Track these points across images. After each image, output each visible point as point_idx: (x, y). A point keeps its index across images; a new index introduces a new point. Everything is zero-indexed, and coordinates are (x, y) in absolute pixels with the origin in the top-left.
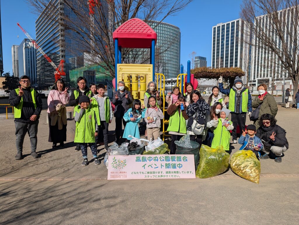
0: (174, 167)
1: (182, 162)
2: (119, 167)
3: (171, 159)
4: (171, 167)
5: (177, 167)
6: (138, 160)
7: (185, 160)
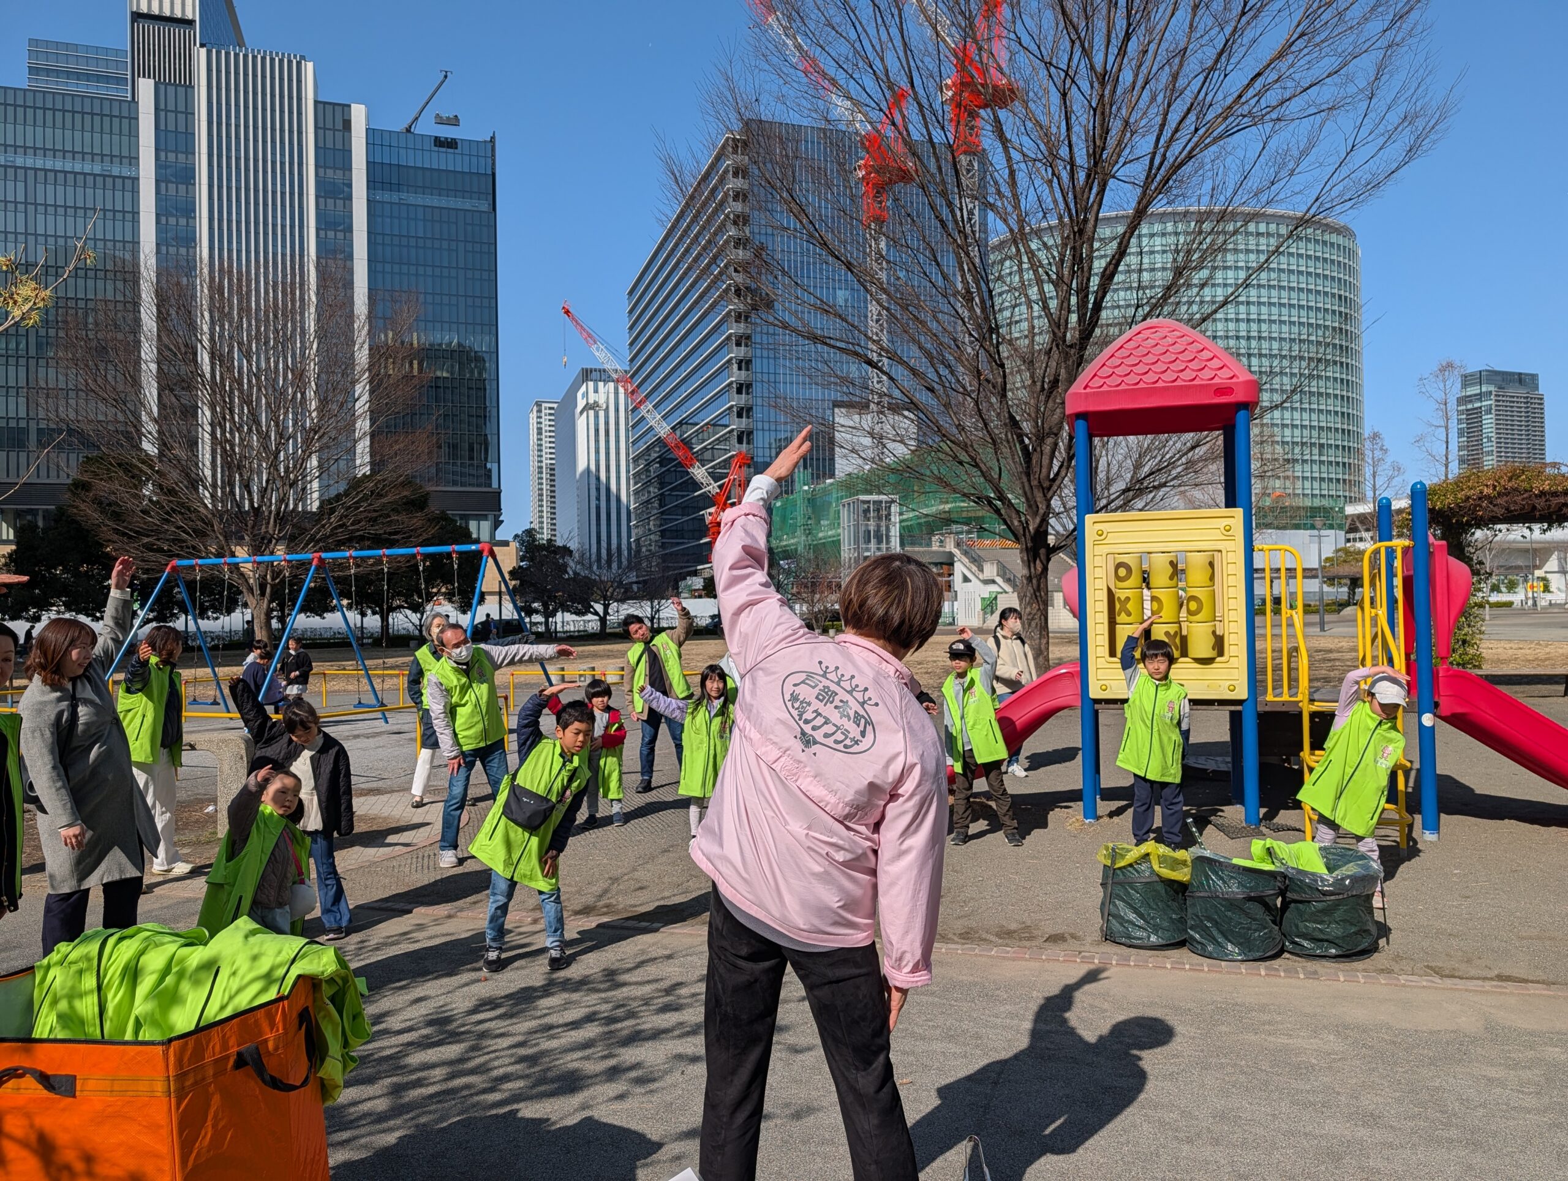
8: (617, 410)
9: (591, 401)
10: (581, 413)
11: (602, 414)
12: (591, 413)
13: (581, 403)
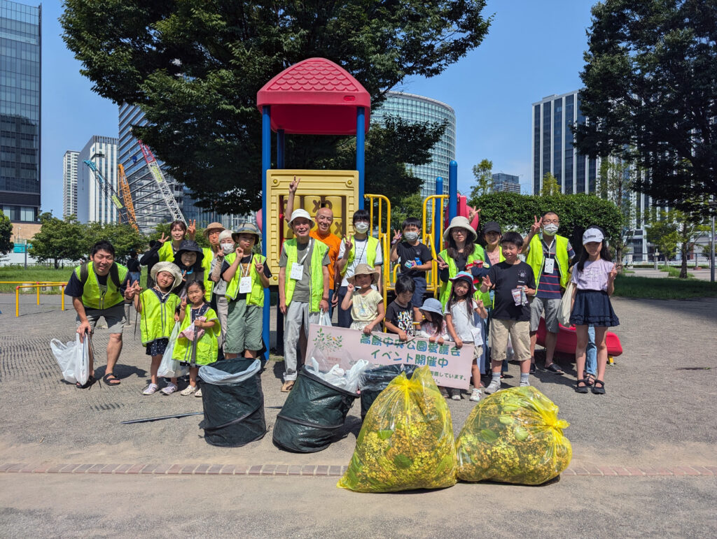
0: (432, 362)
1: (449, 357)
2: (329, 349)
3: (428, 348)
4: (426, 363)
5: (437, 364)
7: (456, 353)
11: (104, 159)
13: (92, 153)
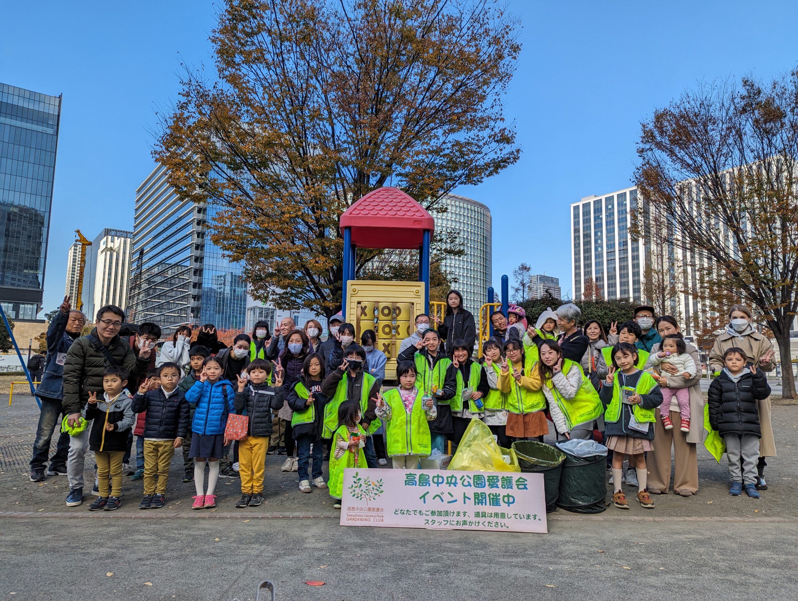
0: (495, 501)
1: (514, 491)
2: (368, 497)
3: (487, 483)
4: (488, 502)
5: (501, 501)
6: (410, 481)
7: (523, 487)
8: (124, 253)
9: (109, 247)
10: (102, 252)
11: (115, 254)
12: (108, 253)
13: (102, 247)
